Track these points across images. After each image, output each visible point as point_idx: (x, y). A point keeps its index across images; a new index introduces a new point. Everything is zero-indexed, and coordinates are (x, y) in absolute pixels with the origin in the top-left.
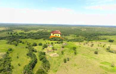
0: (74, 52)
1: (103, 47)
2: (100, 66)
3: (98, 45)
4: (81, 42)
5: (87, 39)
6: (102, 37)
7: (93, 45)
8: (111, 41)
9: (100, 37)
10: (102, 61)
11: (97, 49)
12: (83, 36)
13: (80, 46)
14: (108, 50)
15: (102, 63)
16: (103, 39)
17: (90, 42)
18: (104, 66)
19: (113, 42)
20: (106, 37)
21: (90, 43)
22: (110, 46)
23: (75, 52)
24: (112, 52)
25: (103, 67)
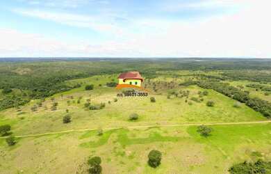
0: (5, 142)
1: (79, 102)
2: (81, 145)
3: (68, 102)
4: (22, 104)
5: (38, 93)
6: (72, 82)
7: (56, 104)
8: (89, 88)
9: (67, 84)
10: (81, 132)
11: (67, 111)
12: (24, 87)
13: (22, 118)
14: (88, 106)
15: (83, 137)
16: (75, 87)
17: (47, 99)
18: (87, 140)
19: (92, 89)
20: (79, 81)
21: (48, 103)
22: (89, 98)
23: (7, 140)
24: (95, 109)
25: (85, 144)
